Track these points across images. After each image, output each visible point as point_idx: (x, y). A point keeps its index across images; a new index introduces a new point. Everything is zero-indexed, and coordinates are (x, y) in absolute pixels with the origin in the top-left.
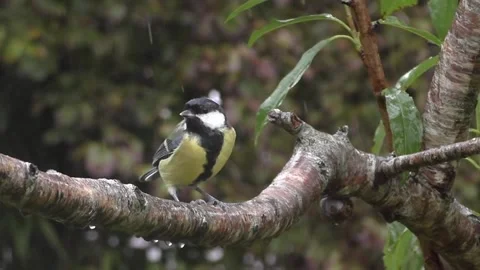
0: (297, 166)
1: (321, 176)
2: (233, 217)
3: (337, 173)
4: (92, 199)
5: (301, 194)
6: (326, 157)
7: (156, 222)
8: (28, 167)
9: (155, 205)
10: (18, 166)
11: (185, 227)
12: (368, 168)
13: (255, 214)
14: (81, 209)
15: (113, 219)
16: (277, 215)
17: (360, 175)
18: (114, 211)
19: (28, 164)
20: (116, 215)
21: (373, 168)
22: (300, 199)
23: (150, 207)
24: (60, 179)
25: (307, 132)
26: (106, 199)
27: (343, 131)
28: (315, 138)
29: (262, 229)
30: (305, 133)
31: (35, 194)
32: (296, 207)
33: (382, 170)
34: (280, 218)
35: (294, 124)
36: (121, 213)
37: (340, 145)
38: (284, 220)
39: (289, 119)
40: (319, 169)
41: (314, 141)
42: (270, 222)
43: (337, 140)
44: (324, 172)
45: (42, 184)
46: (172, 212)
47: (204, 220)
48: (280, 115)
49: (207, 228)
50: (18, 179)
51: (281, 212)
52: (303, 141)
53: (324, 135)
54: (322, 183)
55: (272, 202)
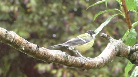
0: (109, 48)
1: (115, 51)
2: (92, 62)
3: (120, 51)
4: (54, 55)
5: (110, 56)
6: (116, 46)
7: (71, 62)
8: (37, 46)
9: (71, 58)
10: (34, 46)
11: (79, 64)
12: (128, 49)
13: (98, 61)
14: (51, 58)
15: (59, 61)
16: (104, 61)
17: (126, 51)
18: (60, 59)
19: (37, 45)
20: (60, 60)
21: (129, 50)
22: (110, 57)
23: (69, 58)
24: (45, 50)
25: (111, 39)
26: (57, 55)
27: (121, 39)
28: (114, 41)
29: (100, 65)
30: (111, 40)
31: (38, 53)
32: (109, 60)
33: (132, 50)
34: (104, 63)
35: (108, 37)
36: (62, 59)
37: (120, 43)
38: (105, 63)
39: (106, 36)
40: (115, 49)
41: (113, 42)
42: (102, 63)
43: (119, 42)
44: (116, 50)
45: (40, 51)
46: (75, 60)
47: (84, 62)
48: (104, 34)
49: (85, 64)
50: (34, 49)
51: (105, 60)
52: (110, 42)
53: (116, 40)
54: (115, 53)
55: (102, 58)
